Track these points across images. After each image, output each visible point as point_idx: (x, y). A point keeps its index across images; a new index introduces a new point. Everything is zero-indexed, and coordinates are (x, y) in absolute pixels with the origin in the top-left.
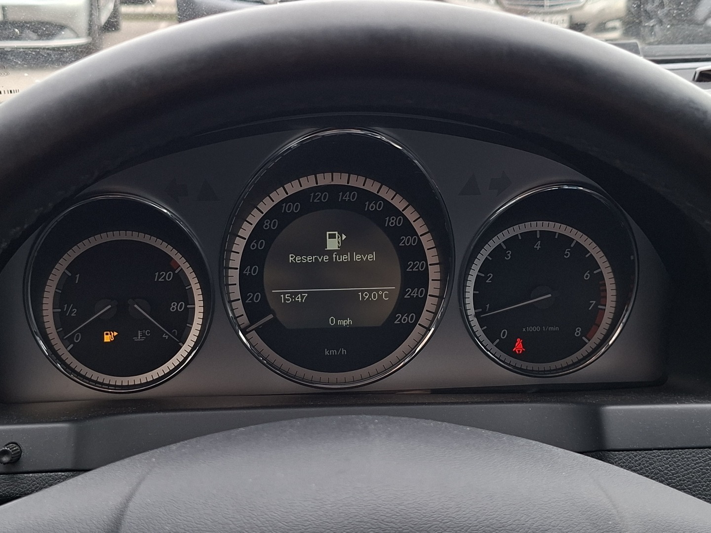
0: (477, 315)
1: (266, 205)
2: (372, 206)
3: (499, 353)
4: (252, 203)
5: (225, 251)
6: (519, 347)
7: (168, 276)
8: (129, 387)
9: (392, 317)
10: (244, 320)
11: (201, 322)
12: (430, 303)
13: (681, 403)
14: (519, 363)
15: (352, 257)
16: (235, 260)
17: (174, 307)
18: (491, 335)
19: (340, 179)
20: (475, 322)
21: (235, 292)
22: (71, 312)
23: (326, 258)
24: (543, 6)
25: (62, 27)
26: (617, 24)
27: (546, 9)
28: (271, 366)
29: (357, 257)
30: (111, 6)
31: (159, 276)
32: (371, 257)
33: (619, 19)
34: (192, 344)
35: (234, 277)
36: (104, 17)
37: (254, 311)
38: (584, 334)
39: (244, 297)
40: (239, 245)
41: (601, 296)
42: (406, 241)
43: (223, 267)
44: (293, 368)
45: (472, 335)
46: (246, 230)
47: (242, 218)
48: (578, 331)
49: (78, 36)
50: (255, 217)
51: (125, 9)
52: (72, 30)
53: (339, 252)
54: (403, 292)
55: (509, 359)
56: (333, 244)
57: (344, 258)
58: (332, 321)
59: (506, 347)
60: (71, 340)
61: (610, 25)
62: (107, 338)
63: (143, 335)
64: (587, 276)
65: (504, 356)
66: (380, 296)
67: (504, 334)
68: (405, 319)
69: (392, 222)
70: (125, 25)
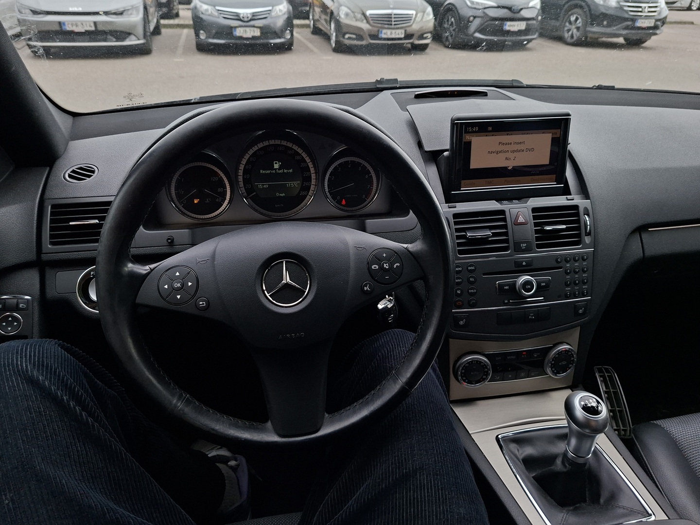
0: (329, 191)
1: (251, 152)
2: (290, 152)
3: (337, 205)
4: (246, 152)
5: (237, 169)
6: (344, 202)
7: (216, 179)
8: (205, 219)
9: (299, 193)
10: (245, 194)
11: (229, 195)
12: (312, 187)
13: (390, 218)
14: (344, 208)
15: (284, 171)
16: (241, 172)
17: (219, 190)
18: (334, 198)
19: (278, 142)
20: (328, 194)
21: (241, 184)
22: (182, 192)
23: (274, 171)
24: (391, 25)
25: (129, 34)
26: (429, 35)
27: (393, 26)
28: (256, 211)
29: (285, 171)
30: (155, 20)
31: (213, 179)
32: (291, 171)
33: (431, 32)
34: (227, 203)
35: (241, 179)
36: (152, 27)
37: (249, 191)
38: (366, 197)
39: (245, 187)
40: (242, 167)
41: (371, 183)
42: (303, 165)
43: (237, 175)
44: (265, 212)
45: (327, 197)
46: (244, 161)
47: (242, 157)
48: (364, 196)
49: (139, 39)
50: (247, 157)
51: (163, 22)
52: (135, 35)
53: (279, 169)
54: (303, 184)
55: (340, 207)
56: (276, 166)
57: (281, 171)
58: (277, 194)
59: (339, 202)
60: (182, 202)
61: (425, 35)
62: (196, 202)
63: (209, 200)
64: (367, 176)
65: (338, 206)
66: (295, 185)
67: (339, 198)
68: (304, 193)
69: (298, 158)
70: (163, 31)
